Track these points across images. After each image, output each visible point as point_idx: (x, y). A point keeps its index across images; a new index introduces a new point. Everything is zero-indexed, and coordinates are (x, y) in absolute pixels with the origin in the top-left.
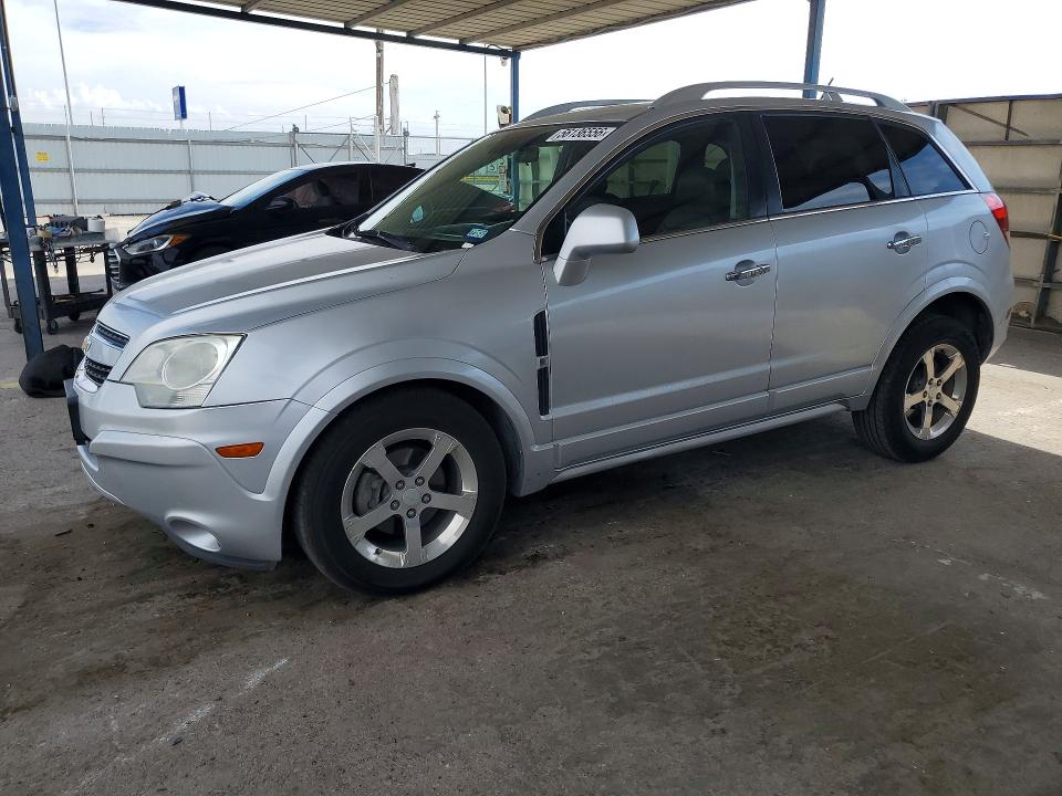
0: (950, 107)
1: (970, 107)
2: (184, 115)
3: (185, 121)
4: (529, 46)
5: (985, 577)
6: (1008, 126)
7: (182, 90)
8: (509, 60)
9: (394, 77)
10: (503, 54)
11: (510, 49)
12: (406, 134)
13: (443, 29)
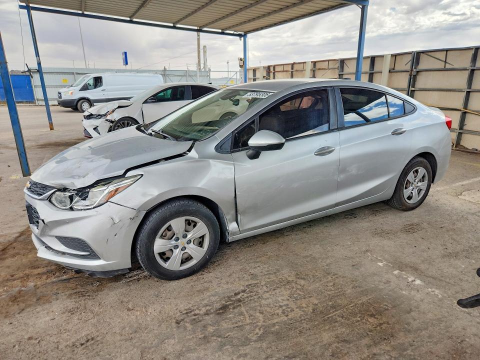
0: (422, 54)
1: (429, 54)
2: (127, 63)
3: (127, 66)
4: (250, 32)
5: (396, 272)
6: (445, 62)
7: (126, 53)
8: (242, 38)
9: (205, 47)
10: (240, 35)
11: (243, 33)
12: (210, 70)
13: (212, 25)
